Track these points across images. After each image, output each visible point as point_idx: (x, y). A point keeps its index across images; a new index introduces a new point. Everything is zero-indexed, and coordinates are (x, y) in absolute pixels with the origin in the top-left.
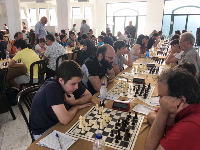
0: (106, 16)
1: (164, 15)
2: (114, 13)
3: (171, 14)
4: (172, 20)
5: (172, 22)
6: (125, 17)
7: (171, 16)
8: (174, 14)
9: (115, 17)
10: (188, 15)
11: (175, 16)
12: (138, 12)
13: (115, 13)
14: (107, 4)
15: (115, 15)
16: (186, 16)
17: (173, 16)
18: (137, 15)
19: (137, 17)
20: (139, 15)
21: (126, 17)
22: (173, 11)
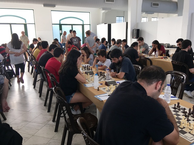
3: (59, 23)
4: (61, 29)
5: (61, 31)
6: (10, 24)
7: (59, 25)
8: (61, 23)
11: (62, 26)
16: (71, 26)
17: (60, 25)
18: (24, 23)
19: (25, 25)
20: (27, 23)
21: (12, 25)
22: (60, 21)
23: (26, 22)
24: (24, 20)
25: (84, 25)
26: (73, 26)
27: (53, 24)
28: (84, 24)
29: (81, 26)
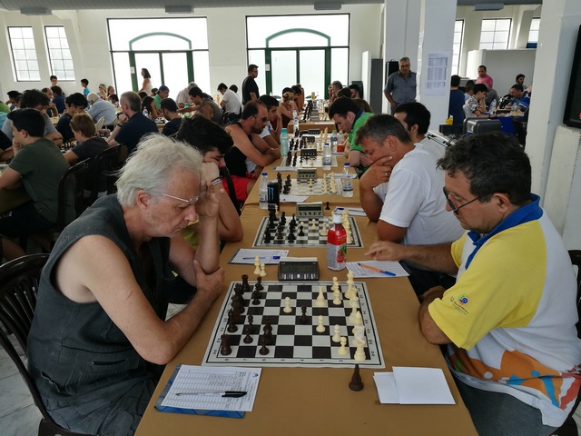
0: (112, 52)
1: (248, 49)
2: (131, 43)
3: (264, 46)
5: (269, 65)
6: (160, 52)
7: (264, 51)
8: (270, 46)
9: (136, 55)
10: (298, 50)
11: (272, 52)
12: (190, 42)
13: (133, 45)
14: (108, 19)
15: (134, 49)
16: (295, 52)
17: (268, 51)
18: (188, 49)
19: (189, 54)
20: (193, 48)
21: (163, 55)
22: (268, 40)
23: (190, 47)
24: (188, 43)
26: (301, 52)
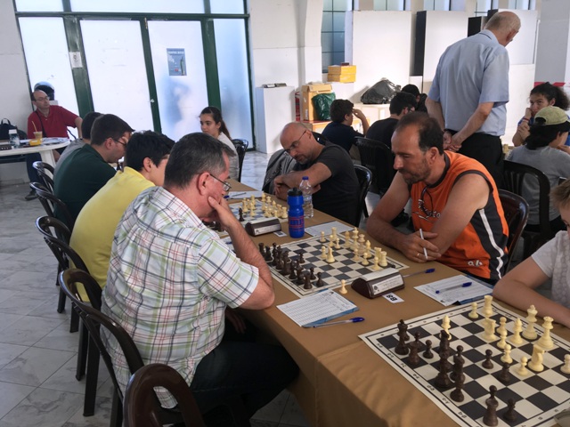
3: (60, 9)
8: (75, 8)
10: (143, 18)
16: (137, 24)
25: (216, 21)
27: (19, 15)
28: (214, 11)
29: (198, 24)
